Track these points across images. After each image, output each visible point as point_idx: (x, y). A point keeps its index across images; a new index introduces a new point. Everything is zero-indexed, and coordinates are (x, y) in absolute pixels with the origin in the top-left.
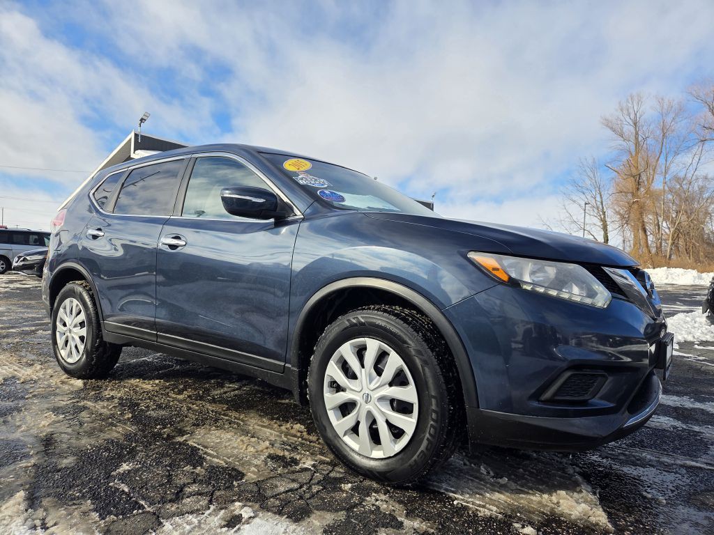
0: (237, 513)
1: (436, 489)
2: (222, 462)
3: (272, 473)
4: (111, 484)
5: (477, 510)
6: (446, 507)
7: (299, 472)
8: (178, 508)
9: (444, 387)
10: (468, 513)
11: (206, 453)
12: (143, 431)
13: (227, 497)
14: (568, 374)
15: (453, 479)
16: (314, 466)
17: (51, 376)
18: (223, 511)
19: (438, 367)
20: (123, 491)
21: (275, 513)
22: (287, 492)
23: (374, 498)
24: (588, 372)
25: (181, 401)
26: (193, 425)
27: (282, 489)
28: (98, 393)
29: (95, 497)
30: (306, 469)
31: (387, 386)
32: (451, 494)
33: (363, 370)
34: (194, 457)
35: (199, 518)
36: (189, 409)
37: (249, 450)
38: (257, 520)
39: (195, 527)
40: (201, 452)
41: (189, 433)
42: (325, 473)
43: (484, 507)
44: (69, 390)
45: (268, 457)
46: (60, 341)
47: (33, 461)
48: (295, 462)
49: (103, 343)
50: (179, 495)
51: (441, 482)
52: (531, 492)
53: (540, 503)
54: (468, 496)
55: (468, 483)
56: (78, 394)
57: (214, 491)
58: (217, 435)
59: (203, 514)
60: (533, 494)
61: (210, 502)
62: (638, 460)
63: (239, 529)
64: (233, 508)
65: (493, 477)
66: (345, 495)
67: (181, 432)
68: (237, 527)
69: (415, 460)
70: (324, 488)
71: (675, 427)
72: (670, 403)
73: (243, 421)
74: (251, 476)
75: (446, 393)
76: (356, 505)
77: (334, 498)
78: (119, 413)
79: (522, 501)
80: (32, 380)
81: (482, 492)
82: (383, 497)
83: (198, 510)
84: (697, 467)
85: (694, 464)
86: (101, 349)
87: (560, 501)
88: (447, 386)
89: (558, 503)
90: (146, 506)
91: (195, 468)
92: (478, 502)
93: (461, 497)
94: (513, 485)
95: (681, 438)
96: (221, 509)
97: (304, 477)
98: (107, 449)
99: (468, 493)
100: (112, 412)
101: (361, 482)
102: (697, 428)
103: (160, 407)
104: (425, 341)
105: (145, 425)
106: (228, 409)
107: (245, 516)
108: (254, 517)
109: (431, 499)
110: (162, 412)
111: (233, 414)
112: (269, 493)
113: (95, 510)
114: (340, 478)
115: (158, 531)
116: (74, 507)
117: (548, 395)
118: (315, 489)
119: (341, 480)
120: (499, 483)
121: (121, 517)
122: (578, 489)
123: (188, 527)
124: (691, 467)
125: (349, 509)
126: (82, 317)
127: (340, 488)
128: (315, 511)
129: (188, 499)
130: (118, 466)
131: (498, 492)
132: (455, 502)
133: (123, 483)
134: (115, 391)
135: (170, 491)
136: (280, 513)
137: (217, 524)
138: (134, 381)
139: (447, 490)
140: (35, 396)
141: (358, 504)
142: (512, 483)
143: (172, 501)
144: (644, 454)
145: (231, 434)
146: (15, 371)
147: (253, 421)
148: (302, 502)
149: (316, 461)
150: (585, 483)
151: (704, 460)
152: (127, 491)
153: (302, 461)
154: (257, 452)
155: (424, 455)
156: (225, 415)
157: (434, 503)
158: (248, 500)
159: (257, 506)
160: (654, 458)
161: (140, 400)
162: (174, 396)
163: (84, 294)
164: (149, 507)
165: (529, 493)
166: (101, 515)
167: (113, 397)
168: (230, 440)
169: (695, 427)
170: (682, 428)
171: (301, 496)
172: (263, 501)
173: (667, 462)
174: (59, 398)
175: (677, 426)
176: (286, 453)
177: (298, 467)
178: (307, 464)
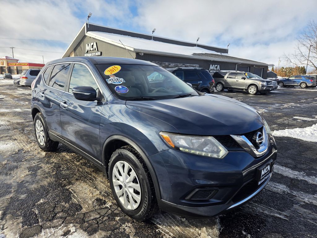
0: (69, 229)
1: (153, 222)
2: (77, 201)
3: (93, 208)
4: (33, 210)
5: (164, 235)
6: (152, 232)
7: (104, 209)
8: (50, 224)
10: (160, 236)
11: (73, 196)
12: (56, 182)
13: (70, 220)
14: (197, 190)
15: (163, 217)
16: (111, 206)
17: (36, 149)
18: (65, 228)
20: (36, 213)
21: (84, 230)
22: (94, 219)
23: (125, 225)
25: (76, 166)
26: (76, 180)
27: (92, 218)
28: (49, 160)
29: (24, 216)
30: (107, 208)
31: (132, 182)
32: (158, 225)
33: (124, 173)
34: (68, 196)
35: (55, 231)
36: (78, 170)
37: (90, 195)
38: (75, 234)
39: (52, 235)
40: (72, 195)
41: (72, 184)
42: (113, 210)
43: (168, 233)
44: (39, 157)
45: (96, 200)
47: (11, 195)
48: (105, 203)
49: (50, 140)
50: (53, 218)
51: (158, 218)
53: (193, 233)
54: (165, 227)
55: (167, 219)
56: (41, 160)
57: (67, 216)
58: (82, 186)
59: (58, 228)
60: (193, 229)
61: (63, 222)
62: (253, 211)
63: (67, 237)
64: (69, 227)
65: (180, 217)
66: (115, 223)
67: (70, 183)
68: (67, 236)
69: (140, 214)
70: (109, 218)
71: (284, 192)
72: (292, 176)
73: (96, 178)
74: (84, 210)
75: (150, 190)
76: (117, 228)
77: (110, 224)
78: (51, 171)
79: (186, 232)
80: (28, 151)
81: (171, 225)
82: (130, 225)
83: (57, 226)
84: (279, 218)
85: (278, 216)
87: (202, 233)
88: (151, 187)
89: (201, 234)
90: (40, 222)
91: (66, 204)
92: (167, 231)
93: (161, 227)
96: (65, 226)
97: (103, 212)
98: (39, 191)
99: (165, 225)
100: (49, 171)
101: (125, 216)
102: (295, 193)
103: (68, 169)
104: (144, 167)
105: (58, 179)
106: (93, 171)
107: (72, 231)
108: (75, 232)
109: (149, 227)
110: (68, 172)
111: (94, 174)
112: (86, 220)
113: (22, 223)
114: (118, 214)
115: (38, 236)
116: (16, 220)
118: (105, 218)
119: (117, 215)
120: (181, 220)
121: (29, 227)
122: (213, 227)
123: (49, 235)
124: (277, 217)
125: (113, 231)
127: (115, 219)
128: (100, 231)
129: (56, 220)
130: (39, 200)
131: (178, 226)
132: (157, 230)
133: (37, 209)
135: (51, 215)
136: (85, 230)
137: (60, 234)
138: (64, 154)
139: (158, 223)
140: (26, 160)
141: (118, 228)
142: (187, 222)
143: (50, 220)
144: (258, 208)
145: (88, 186)
146: (24, 146)
147: (100, 179)
148: (96, 225)
149: (113, 203)
150: (219, 224)
151: (285, 214)
152: (37, 213)
153: (107, 203)
154: (93, 196)
155: (143, 212)
156: (91, 175)
157: (149, 229)
158: (77, 223)
159: (79, 226)
160: (261, 211)
161: (62, 164)
162: (76, 163)
163: (42, 119)
164: (41, 222)
165: (191, 227)
166: (23, 225)
167: (53, 162)
168: (86, 189)
169: (295, 192)
170: (288, 192)
171: (98, 222)
172: (83, 223)
173: (266, 214)
174: (34, 162)
175: (286, 191)
176: (104, 198)
177: (104, 206)
178: (109, 204)
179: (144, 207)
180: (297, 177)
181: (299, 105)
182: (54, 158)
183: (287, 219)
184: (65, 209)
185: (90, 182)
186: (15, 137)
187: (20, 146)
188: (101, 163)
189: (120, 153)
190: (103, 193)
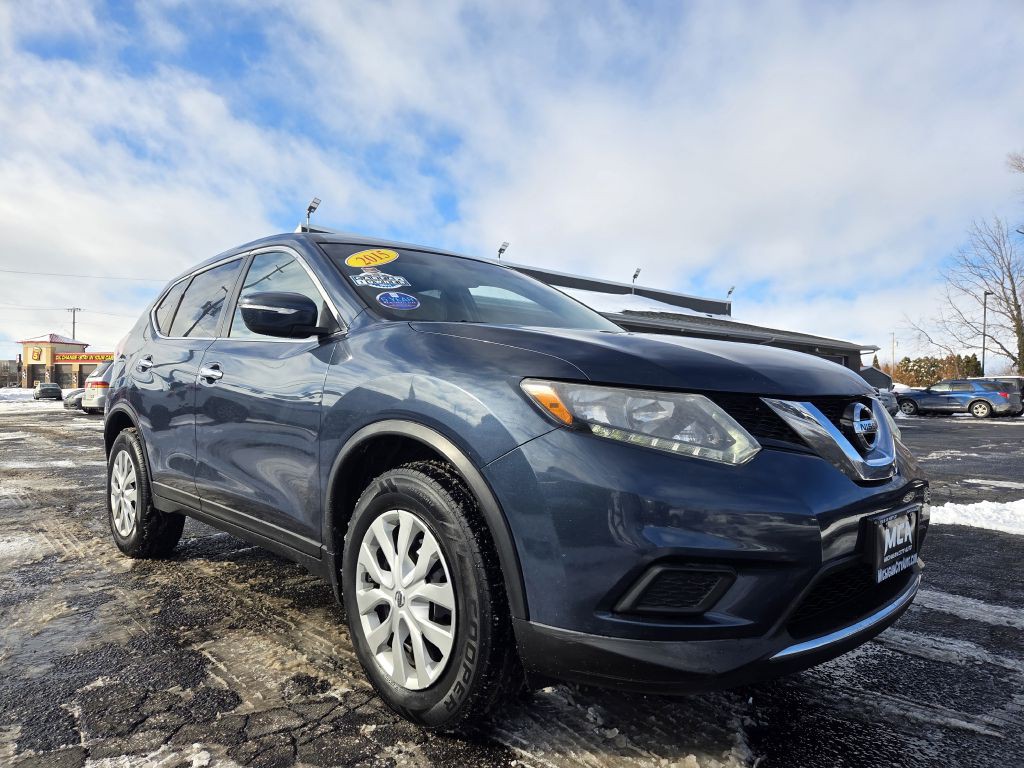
0: (188, 759)
1: (500, 740)
2: (224, 683)
3: (282, 702)
4: (63, 705)
7: (320, 702)
8: (119, 745)
9: (486, 585)
11: (215, 668)
12: (158, 633)
13: (194, 734)
14: (656, 570)
15: (536, 726)
16: (345, 696)
17: (103, 554)
18: (173, 754)
19: (479, 556)
20: (72, 716)
21: (240, 763)
22: (280, 731)
23: (396, 749)
24: (696, 567)
25: (236, 593)
26: (229, 628)
27: (275, 727)
28: (143, 578)
29: (29, 723)
30: (332, 699)
31: (423, 581)
32: (518, 750)
33: (397, 557)
34: (193, 672)
35: (135, 763)
36: (240, 603)
37: (272, 667)
40: (209, 667)
41: (214, 639)
42: (352, 705)
44: (110, 573)
45: (293, 679)
46: (114, 506)
48: (325, 687)
49: (154, 511)
50: (134, 728)
51: (515, 728)
52: (645, 753)
54: (541, 753)
55: (553, 733)
56: (115, 579)
57: (185, 725)
58: (249, 643)
59: (146, 756)
60: (647, 759)
61: (167, 740)
62: (867, 711)
64: (188, 752)
65: (600, 727)
66: (357, 741)
67: (206, 636)
70: (337, 728)
71: (971, 660)
72: (990, 619)
73: (297, 624)
74: (248, 706)
75: (488, 595)
76: (365, 757)
77: (338, 745)
78: (147, 607)
80: (77, 558)
81: (566, 748)
82: (412, 747)
83: (144, 750)
85: (964, 724)
86: (154, 519)
88: (490, 584)
90: (83, 740)
91: (184, 690)
92: (550, 765)
93: (529, 755)
94: (624, 742)
95: (970, 677)
96: (173, 751)
97: (316, 712)
98: (96, 657)
99: (545, 750)
100: (139, 605)
101: (395, 722)
102: (1011, 663)
103: (204, 599)
105: (166, 625)
106: (292, 606)
107: (196, 764)
109: (483, 755)
110: (202, 608)
111: (290, 613)
112: (253, 733)
113: (18, 742)
114: (368, 716)
117: (626, 603)
118: (324, 730)
119: (365, 719)
120: (603, 736)
121: (41, 752)
122: (725, 754)
124: (957, 729)
125: (349, 764)
126: (133, 477)
127: (358, 730)
128: (299, 764)
129: (141, 735)
130: (91, 680)
131: (592, 751)
132: (515, 763)
133: (80, 704)
134: (162, 576)
135: (128, 721)
136: (246, 763)
138: (196, 563)
139: (516, 743)
140: (64, 580)
141: (368, 757)
142: (624, 738)
143: (120, 735)
144: (884, 703)
145: (268, 642)
146: (65, 545)
147: (311, 625)
148: (289, 748)
149: (353, 687)
150: (745, 746)
151: (987, 719)
152: (76, 715)
153: (333, 688)
154: (283, 670)
155: (461, 688)
156: (281, 614)
157: (482, 762)
158: (217, 741)
159: (224, 750)
160: (897, 711)
161: (188, 589)
162: (233, 584)
163: (135, 445)
164: (86, 740)
165: (641, 756)
166: (19, 747)
167: (156, 585)
168: (260, 650)
169: (1010, 661)
170: (985, 662)
171: (294, 741)
172: (238, 743)
173: (917, 719)
174: (91, 583)
175: (977, 658)
176: (321, 674)
177: (322, 696)
178: (338, 691)
179: (467, 663)
180: (1008, 622)
181: (975, 455)
182: (163, 574)
183: (997, 734)
184: (180, 705)
185: (278, 633)
186: (42, 524)
187: (52, 547)
188: (319, 545)
189: (386, 485)
190: (319, 661)
